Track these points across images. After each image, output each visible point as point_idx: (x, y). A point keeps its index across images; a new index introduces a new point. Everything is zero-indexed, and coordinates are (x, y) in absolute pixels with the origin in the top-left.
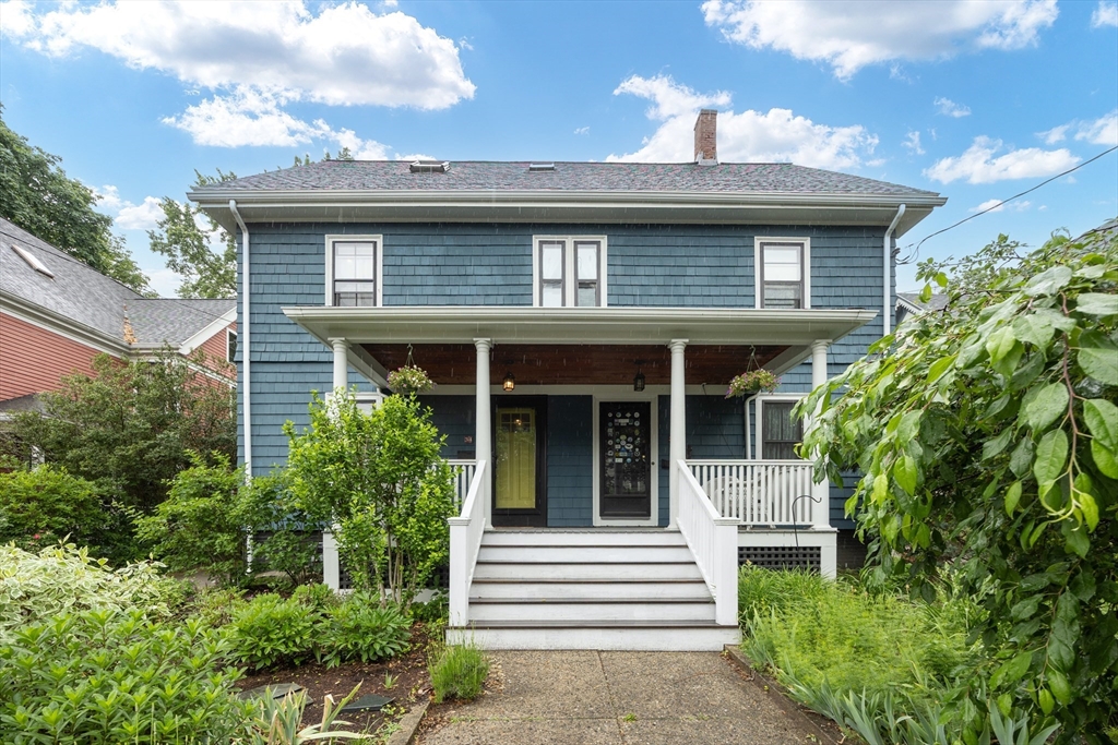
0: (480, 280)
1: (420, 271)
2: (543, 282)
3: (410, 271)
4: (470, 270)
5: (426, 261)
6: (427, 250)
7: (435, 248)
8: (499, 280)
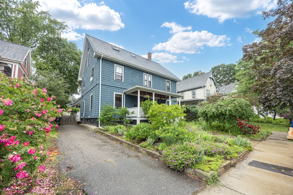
0: (137, 78)
1: (129, 74)
2: (145, 80)
3: (128, 74)
4: (136, 76)
5: (130, 73)
6: (130, 71)
7: (131, 71)
8: (139, 78)
